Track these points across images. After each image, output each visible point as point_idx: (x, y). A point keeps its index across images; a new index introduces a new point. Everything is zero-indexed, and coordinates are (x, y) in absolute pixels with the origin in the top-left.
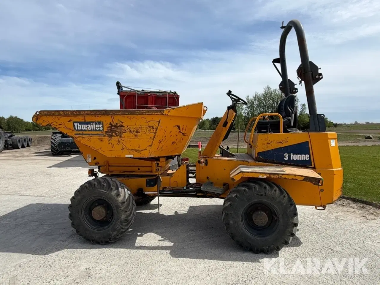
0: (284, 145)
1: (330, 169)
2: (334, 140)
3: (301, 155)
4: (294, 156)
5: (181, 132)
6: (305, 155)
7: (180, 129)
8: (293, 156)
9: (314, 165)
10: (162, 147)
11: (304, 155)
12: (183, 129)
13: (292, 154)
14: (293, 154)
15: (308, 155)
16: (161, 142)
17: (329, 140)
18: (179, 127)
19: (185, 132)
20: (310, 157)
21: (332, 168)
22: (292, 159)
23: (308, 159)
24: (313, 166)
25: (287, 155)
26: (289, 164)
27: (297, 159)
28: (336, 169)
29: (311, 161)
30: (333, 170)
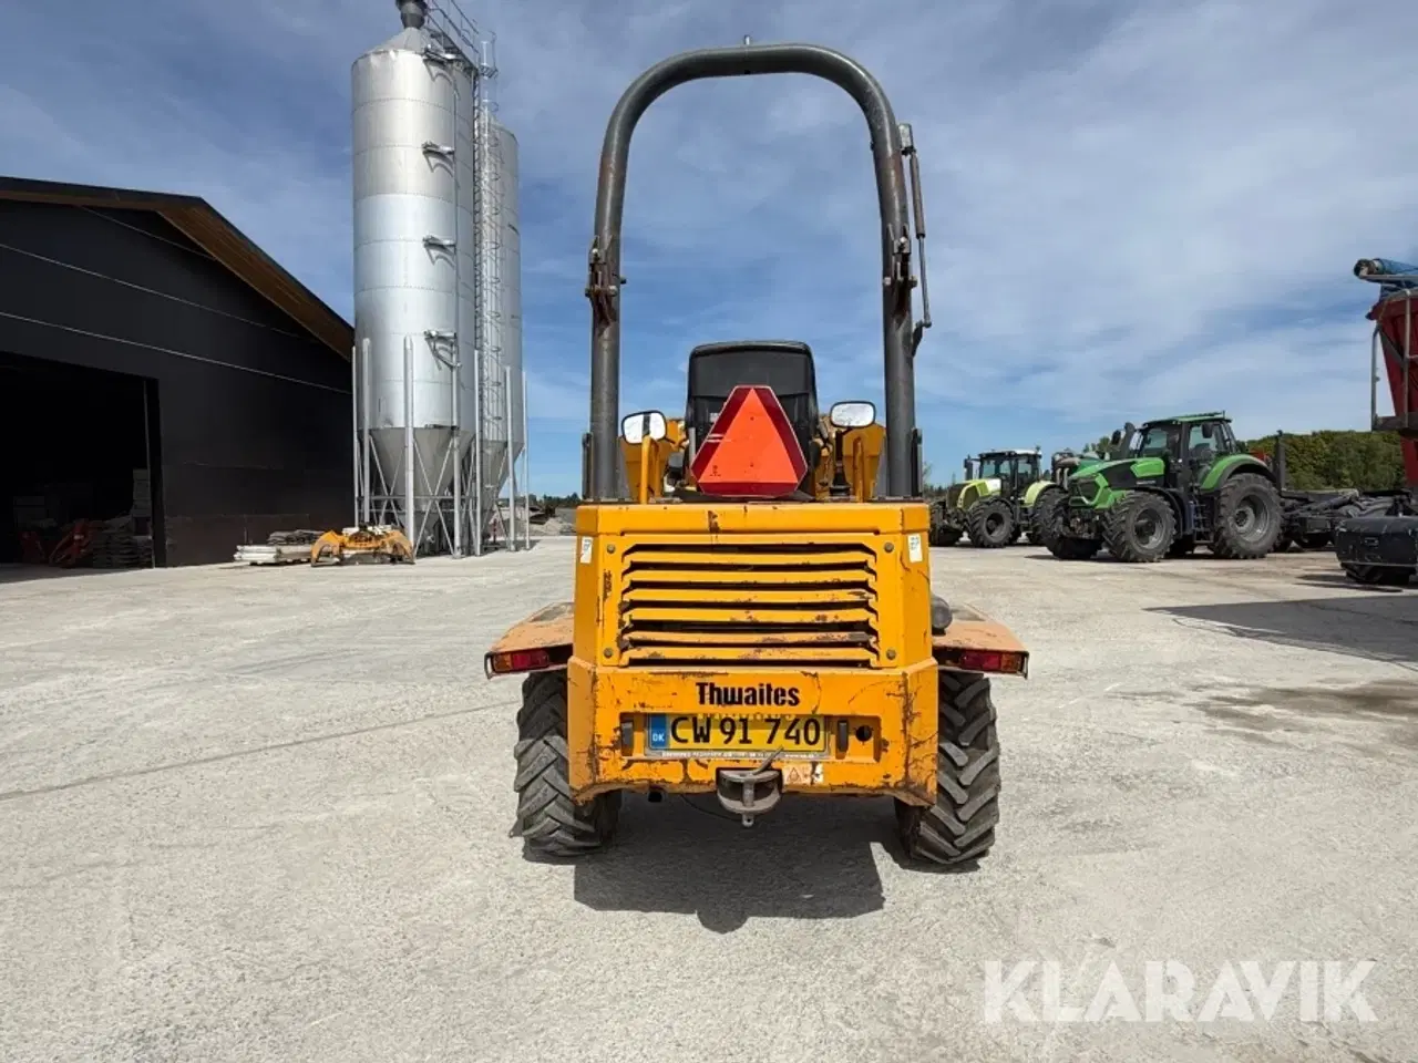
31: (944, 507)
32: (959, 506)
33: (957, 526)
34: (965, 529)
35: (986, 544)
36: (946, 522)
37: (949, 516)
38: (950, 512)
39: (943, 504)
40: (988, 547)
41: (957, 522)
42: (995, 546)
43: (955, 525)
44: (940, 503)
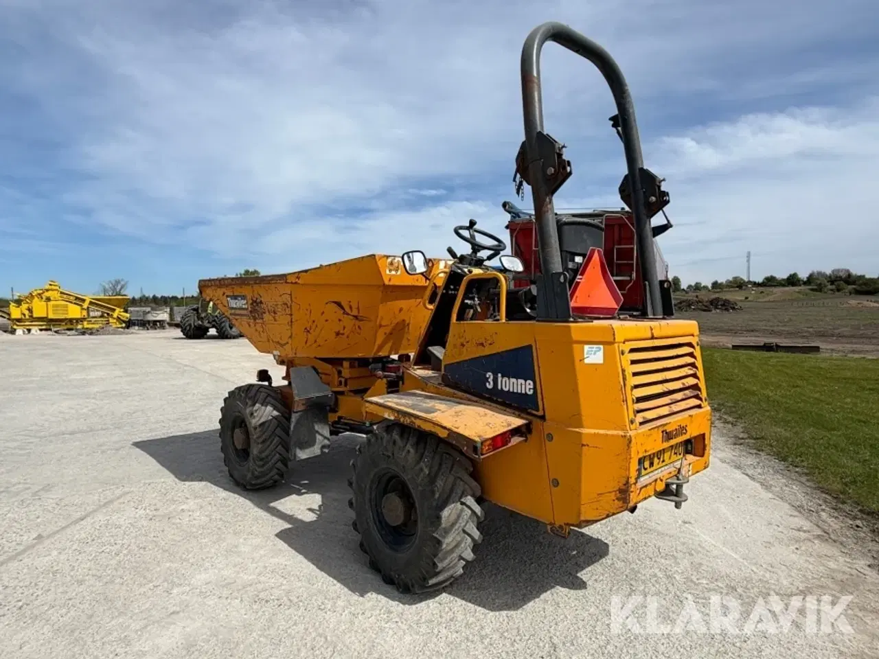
0: (487, 351)
1: (576, 428)
2: (602, 347)
3: (517, 379)
4: (504, 380)
5: (348, 314)
6: (526, 381)
7: (342, 308)
8: (502, 381)
9: (544, 409)
10: (316, 341)
11: (523, 381)
12: (351, 307)
13: (500, 375)
14: (503, 377)
15: (531, 383)
16: (308, 331)
17: (575, 346)
18: (339, 304)
19: (361, 315)
20: (535, 388)
21: (581, 426)
22: (499, 387)
23: (531, 392)
24: (540, 413)
25: (492, 377)
26: (495, 399)
27: (509, 390)
28: (593, 431)
29: (537, 396)
30: (585, 431)
31: (198, 313)
32: (209, 311)
33: (208, 325)
34: (213, 326)
35: (229, 336)
36: (200, 323)
37: (202, 318)
38: (203, 315)
39: (196, 310)
40: (230, 338)
41: (209, 322)
42: (235, 337)
43: (206, 324)
44: (194, 310)
